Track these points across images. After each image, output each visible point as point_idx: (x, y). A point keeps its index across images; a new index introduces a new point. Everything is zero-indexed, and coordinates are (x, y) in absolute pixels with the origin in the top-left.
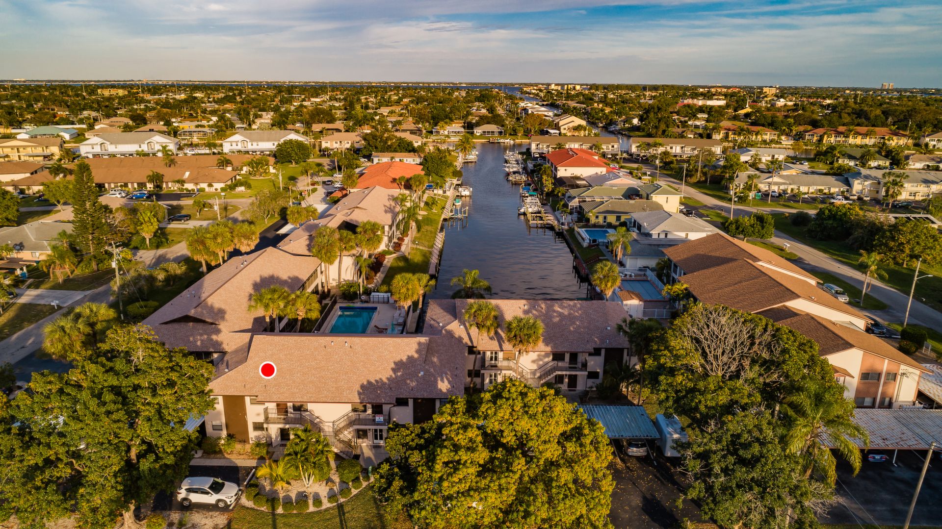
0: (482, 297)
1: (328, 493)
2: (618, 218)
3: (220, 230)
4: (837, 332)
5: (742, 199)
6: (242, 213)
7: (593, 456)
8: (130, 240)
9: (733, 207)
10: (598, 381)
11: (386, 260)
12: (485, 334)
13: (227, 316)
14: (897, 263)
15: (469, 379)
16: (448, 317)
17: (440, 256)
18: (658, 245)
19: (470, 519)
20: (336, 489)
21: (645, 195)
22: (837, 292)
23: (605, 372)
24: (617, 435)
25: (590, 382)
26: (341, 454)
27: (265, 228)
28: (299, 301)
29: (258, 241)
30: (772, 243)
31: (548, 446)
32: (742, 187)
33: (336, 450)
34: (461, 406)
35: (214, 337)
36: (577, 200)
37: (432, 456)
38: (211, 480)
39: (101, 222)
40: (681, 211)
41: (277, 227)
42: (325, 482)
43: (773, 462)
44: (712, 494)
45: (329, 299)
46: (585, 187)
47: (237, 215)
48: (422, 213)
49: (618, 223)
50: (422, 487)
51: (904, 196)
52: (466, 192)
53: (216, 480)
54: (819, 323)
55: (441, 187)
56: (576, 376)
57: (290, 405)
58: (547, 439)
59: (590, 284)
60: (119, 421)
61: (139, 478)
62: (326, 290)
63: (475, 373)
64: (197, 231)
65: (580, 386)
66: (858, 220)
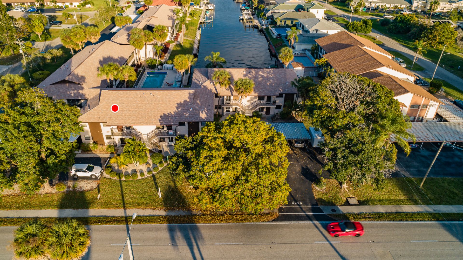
0: (222, 67)
1: (147, 170)
2: (292, 22)
3: (78, 31)
4: (401, 84)
5: (356, 11)
6: (90, 20)
7: (279, 151)
8: (29, 36)
9: (352, 15)
10: (280, 110)
11: (170, 46)
12: (224, 87)
13: (86, 80)
14: (431, 46)
15: (216, 110)
16: (204, 78)
17: (199, 44)
18: (313, 37)
19: (218, 183)
20: (151, 167)
21: (306, 9)
22: (400, 62)
23: (285, 106)
24: (290, 138)
25: (277, 111)
26: (152, 150)
27: (104, 28)
28: (124, 71)
29: (100, 37)
30: (370, 35)
31: (257, 147)
32: (356, 4)
33: (149, 148)
34: (213, 127)
35: (81, 91)
36: (270, 12)
37: (198, 153)
38: (87, 165)
39: (11, 27)
40: (325, 18)
41: (110, 28)
42: (145, 164)
43: (368, 153)
44: (336, 168)
45: (141, 68)
46: (275, 4)
47: (87, 21)
48: (188, 20)
49: (292, 25)
50: (194, 169)
51: (438, 10)
52: (211, 7)
53: (89, 165)
54: (393, 80)
55: (198, 4)
56: (270, 108)
57: (124, 126)
58: (256, 143)
59: (277, 58)
60: (31, 141)
61: (48, 167)
62: (139, 64)
63: (219, 107)
64: (65, 31)
65: (272, 113)
66: (415, 23)
